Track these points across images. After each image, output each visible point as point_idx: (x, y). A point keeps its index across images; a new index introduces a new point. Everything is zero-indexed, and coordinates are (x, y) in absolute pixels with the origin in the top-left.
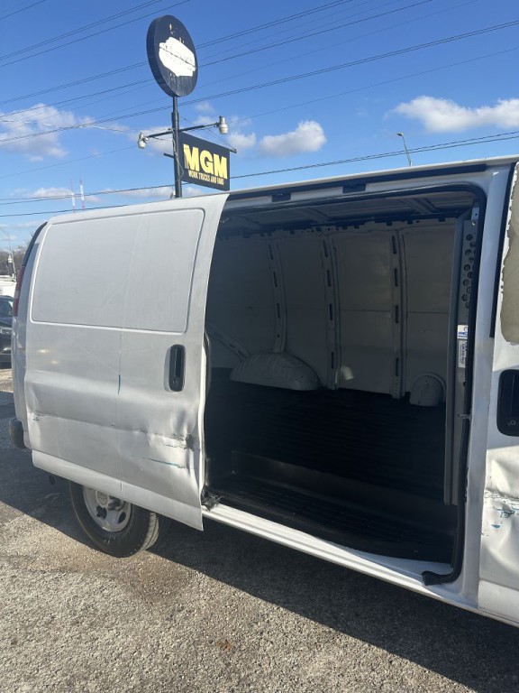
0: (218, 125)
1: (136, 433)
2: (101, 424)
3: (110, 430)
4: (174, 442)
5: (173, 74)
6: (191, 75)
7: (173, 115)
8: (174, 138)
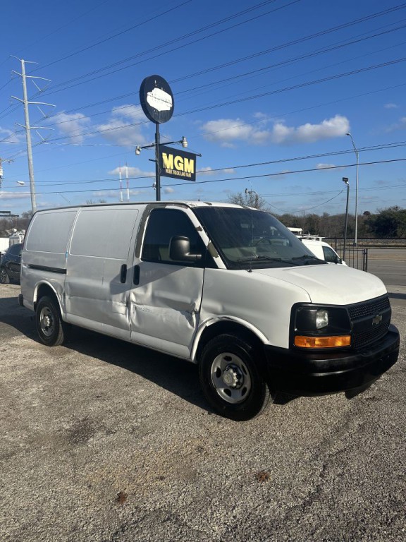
0: (182, 142)
1: (108, 301)
2: (95, 298)
3: (98, 301)
4: (121, 304)
5: (156, 110)
6: (169, 109)
7: (156, 135)
8: (157, 149)
